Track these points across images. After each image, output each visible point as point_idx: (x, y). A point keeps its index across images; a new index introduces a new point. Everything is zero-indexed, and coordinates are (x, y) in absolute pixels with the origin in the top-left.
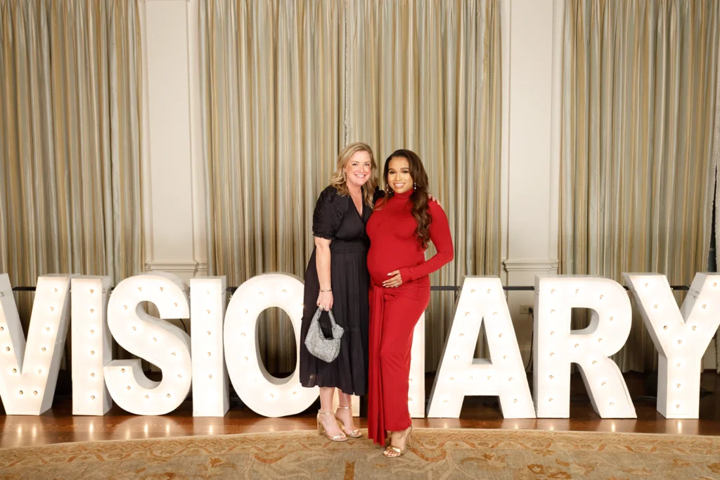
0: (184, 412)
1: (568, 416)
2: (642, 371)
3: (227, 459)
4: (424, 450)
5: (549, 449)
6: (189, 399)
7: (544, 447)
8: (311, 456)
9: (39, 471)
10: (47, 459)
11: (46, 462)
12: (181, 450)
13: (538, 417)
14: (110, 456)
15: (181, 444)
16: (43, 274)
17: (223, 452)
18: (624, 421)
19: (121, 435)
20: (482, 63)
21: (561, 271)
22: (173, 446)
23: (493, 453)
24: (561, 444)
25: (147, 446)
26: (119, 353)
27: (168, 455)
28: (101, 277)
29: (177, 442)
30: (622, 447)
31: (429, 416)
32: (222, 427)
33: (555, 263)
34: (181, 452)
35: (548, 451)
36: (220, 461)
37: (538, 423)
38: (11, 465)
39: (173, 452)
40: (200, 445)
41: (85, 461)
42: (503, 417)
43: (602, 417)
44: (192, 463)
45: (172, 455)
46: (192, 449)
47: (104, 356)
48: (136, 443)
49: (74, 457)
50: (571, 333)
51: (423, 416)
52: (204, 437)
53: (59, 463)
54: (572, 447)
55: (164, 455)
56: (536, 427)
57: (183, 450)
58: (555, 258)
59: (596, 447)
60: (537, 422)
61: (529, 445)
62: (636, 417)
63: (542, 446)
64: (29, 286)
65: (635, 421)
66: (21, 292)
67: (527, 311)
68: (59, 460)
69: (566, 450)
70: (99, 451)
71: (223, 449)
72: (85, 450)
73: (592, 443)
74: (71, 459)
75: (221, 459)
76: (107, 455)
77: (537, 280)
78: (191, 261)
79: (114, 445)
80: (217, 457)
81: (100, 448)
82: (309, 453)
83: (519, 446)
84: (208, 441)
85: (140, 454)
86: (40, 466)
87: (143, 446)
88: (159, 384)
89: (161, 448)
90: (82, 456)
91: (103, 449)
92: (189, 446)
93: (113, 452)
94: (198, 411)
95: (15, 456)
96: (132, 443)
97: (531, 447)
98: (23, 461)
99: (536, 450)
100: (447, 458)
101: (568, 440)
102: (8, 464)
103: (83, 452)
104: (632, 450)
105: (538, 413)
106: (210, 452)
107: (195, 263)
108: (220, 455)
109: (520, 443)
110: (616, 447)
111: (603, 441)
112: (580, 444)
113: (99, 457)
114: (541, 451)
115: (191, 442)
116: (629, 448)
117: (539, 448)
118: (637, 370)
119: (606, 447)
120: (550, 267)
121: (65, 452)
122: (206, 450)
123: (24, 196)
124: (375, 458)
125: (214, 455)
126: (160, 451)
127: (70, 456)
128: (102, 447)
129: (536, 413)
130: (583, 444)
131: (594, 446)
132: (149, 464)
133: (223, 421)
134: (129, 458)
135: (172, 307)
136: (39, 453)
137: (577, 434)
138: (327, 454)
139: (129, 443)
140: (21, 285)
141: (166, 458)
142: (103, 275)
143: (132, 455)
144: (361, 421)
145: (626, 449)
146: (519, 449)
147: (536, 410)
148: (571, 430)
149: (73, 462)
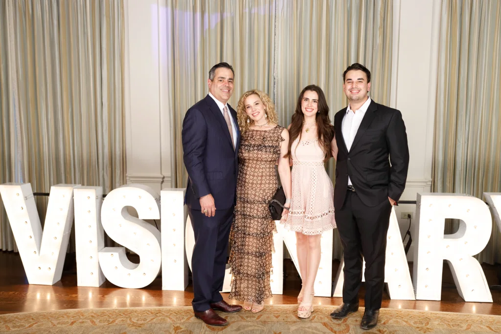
0: (155, 287)
1: (440, 299)
2: (492, 264)
3: (186, 327)
4: (332, 324)
5: (428, 327)
6: (159, 277)
7: (424, 325)
8: (248, 326)
9: (49, 332)
10: (55, 322)
11: (54, 325)
12: (152, 318)
13: (417, 299)
14: (100, 322)
15: (152, 313)
16: (54, 185)
17: (182, 321)
18: (483, 304)
19: (109, 305)
20: (378, 30)
21: (433, 190)
22: (146, 314)
23: (385, 329)
24: (437, 323)
25: (127, 314)
26: (109, 243)
27: (143, 322)
28: (95, 187)
29: (149, 311)
30: (484, 327)
31: (334, 296)
32: (183, 300)
33: (429, 181)
34: (152, 319)
35: (427, 328)
36: (181, 329)
37: (417, 304)
38: (30, 326)
39: (146, 319)
40: (166, 314)
41: (82, 325)
42: (390, 298)
43: (466, 301)
44: (160, 329)
45: (146, 322)
46: (160, 318)
47: (99, 245)
48: (120, 311)
49: (75, 322)
50: (445, 238)
51: (330, 296)
52: (168, 308)
53: (64, 326)
54: (445, 326)
55: (140, 322)
56: (415, 308)
57: (154, 318)
58: (429, 178)
59: (465, 326)
60: (415, 304)
61: (412, 323)
62: (492, 301)
63: (422, 324)
64: (44, 192)
65: (491, 305)
66: (38, 196)
67: (407, 217)
68: (64, 323)
69: (441, 328)
70: (93, 316)
71: (183, 318)
72: (83, 315)
73: (460, 323)
74: (72, 323)
75: (181, 326)
76: (98, 320)
77: (419, 196)
78: (160, 175)
79: (103, 313)
80: (178, 325)
81: (93, 314)
82: (247, 323)
83: (405, 323)
84: (172, 311)
85: (123, 320)
86: (50, 328)
87: (124, 314)
88: (138, 266)
89: (138, 316)
90: (81, 321)
91: (95, 316)
92: (158, 315)
93: (102, 318)
94: (166, 286)
95: (32, 319)
96: (117, 311)
97: (414, 325)
98: (39, 324)
99: (418, 328)
100: (350, 331)
101: (443, 320)
102: (27, 325)
103: (81, 317)
104: (492, 330)
105: (417, 295)
106: (173, 321)
107: (162, 176)
108: (180, 324)
109: (405, 321)
110: (479, 327)
111: (469, 322)
112: (451, 324)
113: (93, 322)
114: (422, 328)
115: (160, 311)
116: (490, 328)
117: (420, 326)
118: (488, 262)
119: (472, 327)
120: (425, 184)
121: (68, 317)
122: (170, 318)
123: (40, 126)
124: (295, 330)
125: (177, 323)
126: (136, 319)
127: (72, 321)
128: (95, 314)
129: (415, 296)
130: (454, 323)
131: (462, 325)
132: (129, 329)
133: (183, 294)
134: (114, 324)
135: (147, 210)
136: (50, 317)
137: (448, 314)
138: (260, 326)
139: (114, 311)
140: (39, 192)
141: (141, 324)
142: (96, 186)
143: (117, 322)
144: (284, 298)
145: (488, 329)
146: (404, 326)
147: (415, 294)
148: (443, 311)
149: (74, 325)
